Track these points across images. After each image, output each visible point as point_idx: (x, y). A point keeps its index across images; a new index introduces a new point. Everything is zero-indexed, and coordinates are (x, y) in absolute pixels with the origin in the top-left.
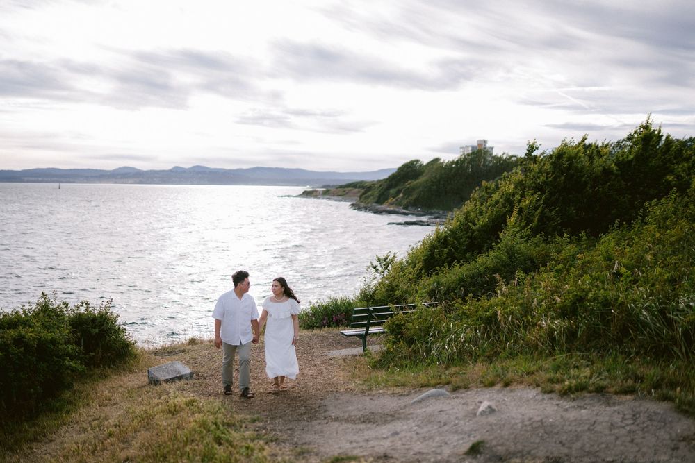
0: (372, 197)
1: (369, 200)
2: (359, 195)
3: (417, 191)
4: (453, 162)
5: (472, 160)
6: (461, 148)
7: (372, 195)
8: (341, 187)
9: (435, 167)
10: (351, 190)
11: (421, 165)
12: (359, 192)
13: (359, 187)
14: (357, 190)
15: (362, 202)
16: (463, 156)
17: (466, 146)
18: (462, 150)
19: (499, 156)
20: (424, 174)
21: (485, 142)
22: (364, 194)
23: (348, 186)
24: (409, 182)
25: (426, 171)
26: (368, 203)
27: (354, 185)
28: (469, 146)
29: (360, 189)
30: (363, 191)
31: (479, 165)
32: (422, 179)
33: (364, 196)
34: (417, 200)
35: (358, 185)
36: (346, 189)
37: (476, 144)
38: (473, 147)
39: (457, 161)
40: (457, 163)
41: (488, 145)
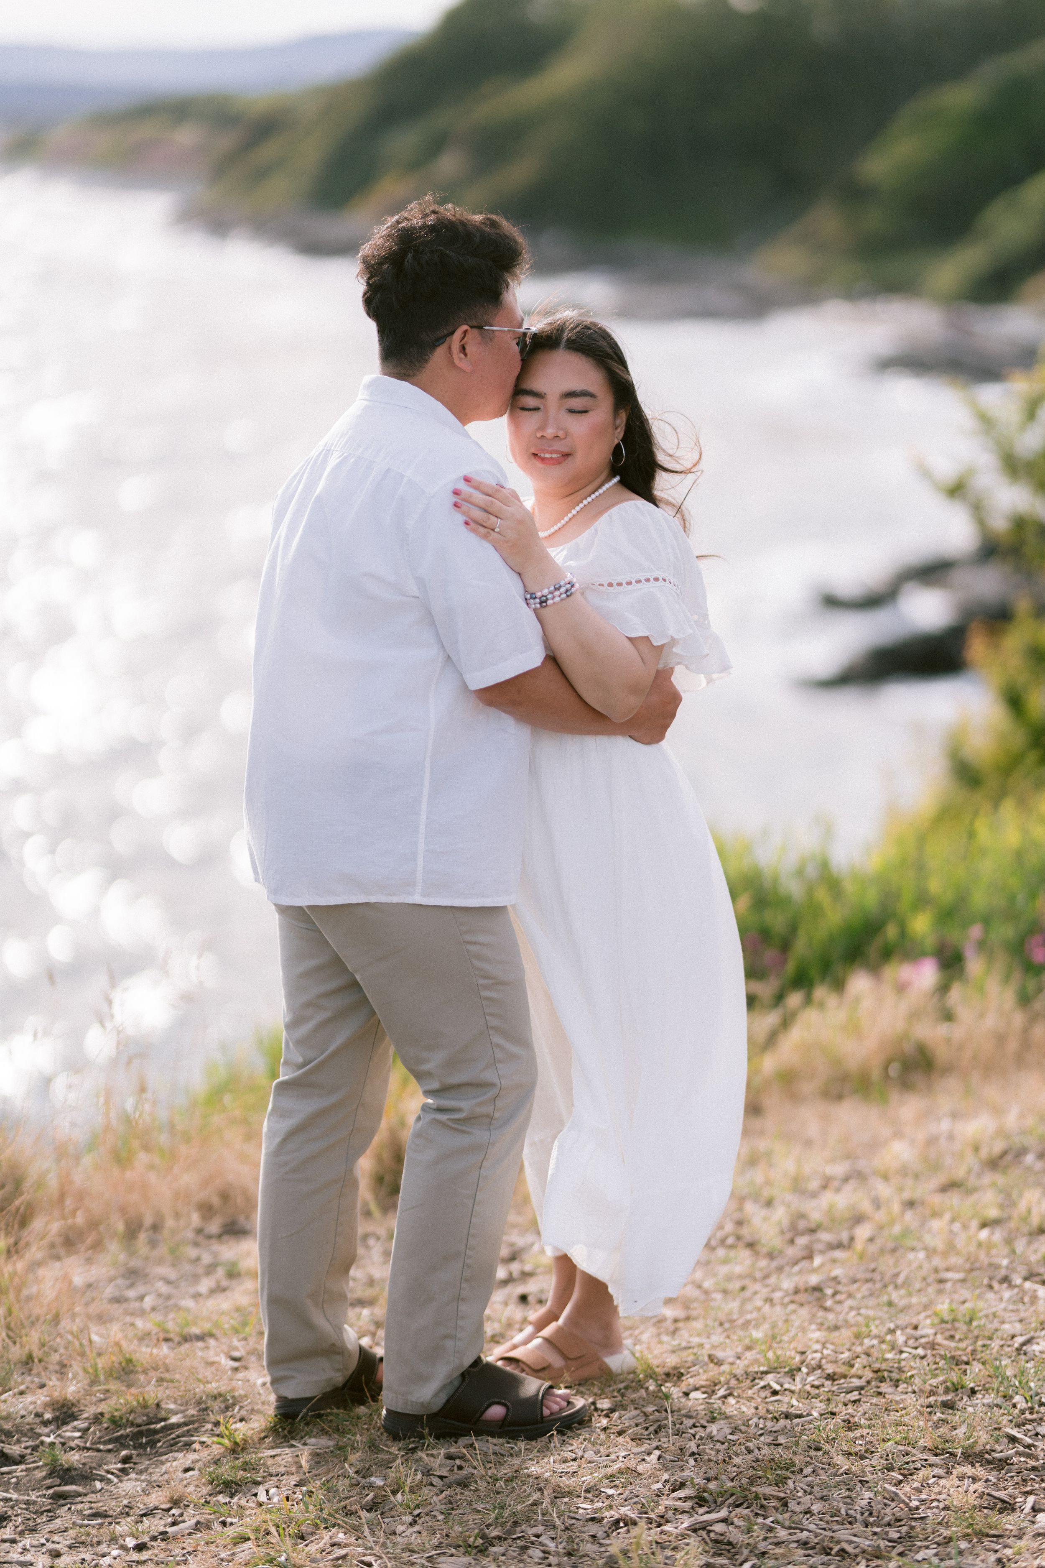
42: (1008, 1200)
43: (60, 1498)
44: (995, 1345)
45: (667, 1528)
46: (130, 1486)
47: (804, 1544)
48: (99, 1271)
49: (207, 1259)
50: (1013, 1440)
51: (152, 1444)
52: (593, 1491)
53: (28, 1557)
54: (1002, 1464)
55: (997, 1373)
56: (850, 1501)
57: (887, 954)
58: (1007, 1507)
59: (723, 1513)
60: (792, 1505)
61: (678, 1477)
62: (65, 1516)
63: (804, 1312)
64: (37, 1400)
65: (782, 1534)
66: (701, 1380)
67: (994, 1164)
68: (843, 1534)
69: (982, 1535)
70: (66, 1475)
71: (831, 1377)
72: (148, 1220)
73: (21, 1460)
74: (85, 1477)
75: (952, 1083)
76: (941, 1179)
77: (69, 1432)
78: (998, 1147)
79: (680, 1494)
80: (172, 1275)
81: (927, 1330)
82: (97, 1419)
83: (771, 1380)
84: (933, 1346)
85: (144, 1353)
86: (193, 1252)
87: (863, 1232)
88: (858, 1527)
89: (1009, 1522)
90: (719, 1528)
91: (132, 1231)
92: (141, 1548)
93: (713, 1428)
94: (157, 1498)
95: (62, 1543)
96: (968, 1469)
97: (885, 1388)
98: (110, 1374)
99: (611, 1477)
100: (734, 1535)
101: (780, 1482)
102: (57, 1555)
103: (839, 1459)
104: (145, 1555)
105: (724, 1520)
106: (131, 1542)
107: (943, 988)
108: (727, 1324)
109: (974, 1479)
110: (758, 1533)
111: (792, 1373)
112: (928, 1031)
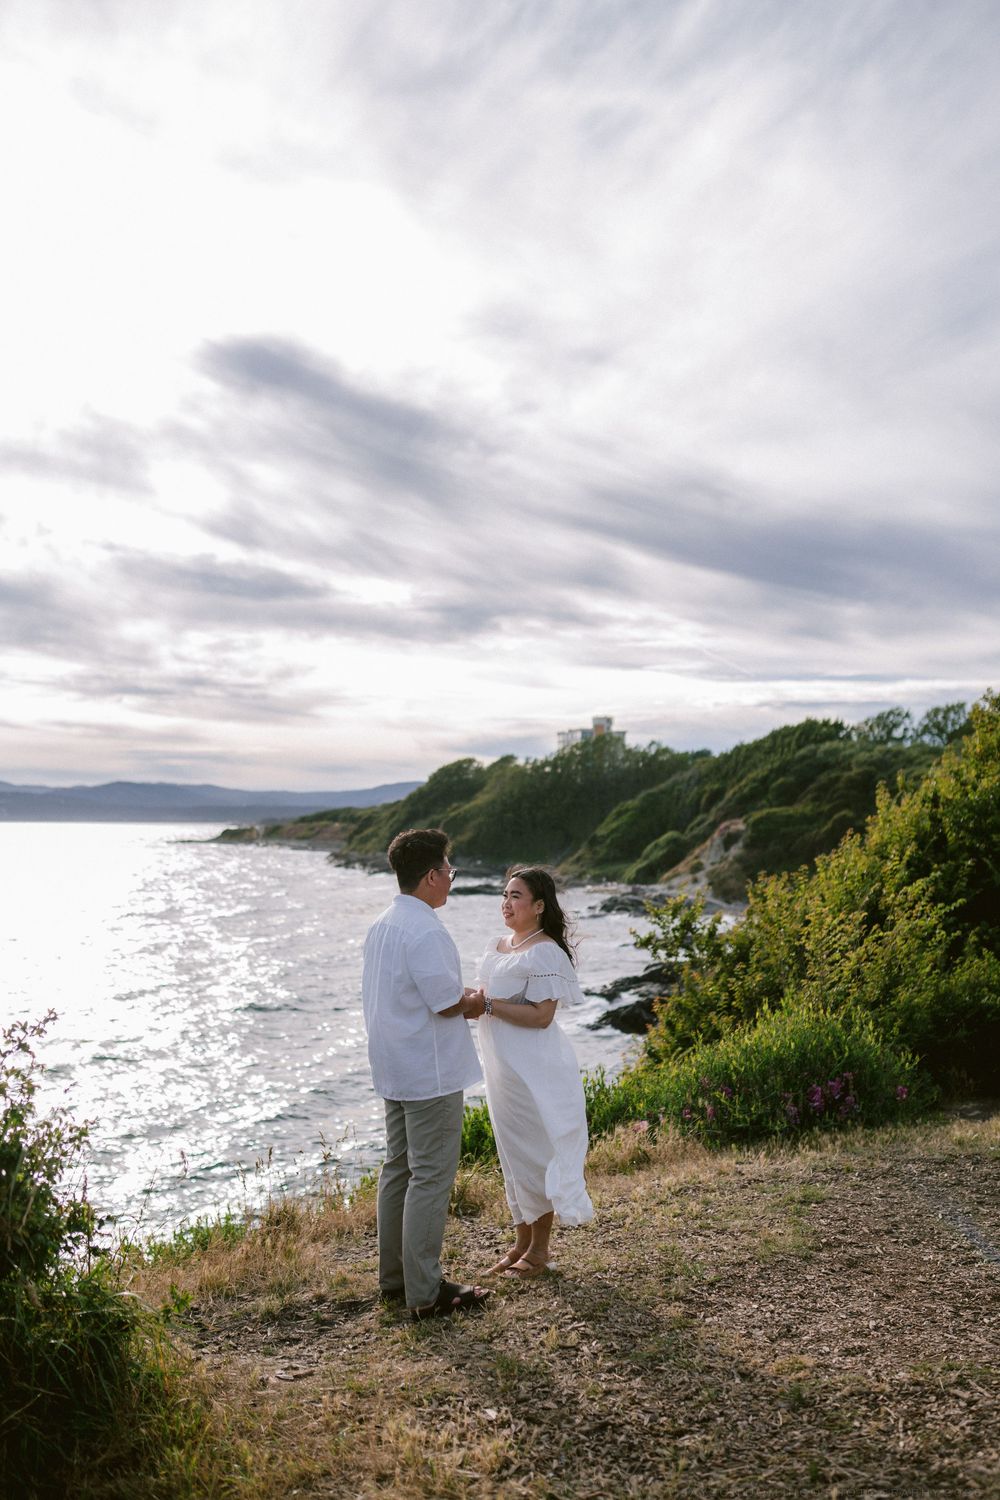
0: (374, 840)
1: (369, 845)
2: (346, 835)
3: (474, 823)
4: (546, 763)
5: (585, 757)
6: (559, 734)
7: (374, 834)
8: (303, 820)
9: (509, 774)
10: (326, 826)
11: (479, 770)
12: (343, 830)
13: (344, 820)
14: (337, 825)
15: (354, 850)
16: (566, 751)
17: (571, 731)
18: (561, 738)
19: (642, 750)
20: (486, 789)
21: (609, 721)
22: (357, 832)
23: (321, 816)
24: (455, 805)
25: (491, 783)
26: (367, 852)
27: (332, 816)
28: (576, 731)
29: (345, 825)
30: (354, 827)
31: (601, 767)
32: (481, 799)
33: (358, 837)
34: (472, 842)
35: (342, 816)
36: (315, 824)
37: (589, 726)
38: (584, 732)
39: (556, 759)
40: (554, 764)
41: (615, 728)
42: (683, 1207)
43: (322, 1331)
44: (684, 1258)
45: (563, 1330)
46: (349, 1325)
47: (616, 1333)
50: (693, 1292)
51: (356, 1310)
52: (532, 1318)
53: (311, 1354)
54: (690, 1301)
55: (686, 1268)
56: (632, 1317)
57: (629, 1118)
58: (694, 1316)
59: (583, 1323)
60: (610, 1319)
61: (564, 1311)
62: (323, 1338)
63: (608, 1251)
64: (308, 1296)
65: (607, 1330)
66: (570, 1276)
67: (676, 1194)
68: (631, 1329)
69: (685, 1327)
70: (323, 1322)
71: (621, 1273)
72: (347, 1230)
73: (305, 1318)
74: (331, 1323)
75: (658, 1166)
76: (657, 1200)
77: (323, 1307)
78: (678, 1188)
79: (567, 1317)
81: (656, 1253)
82: (334, 1301)
83: (597, 1274)
84: (659, 1259)
85: (350, 1276)
87: (628, 1221)
88: (636, 1326)
89: (695, 1322)
90: (582, 1329)
91: (340, 1235)
92: (355, 1348)
93: (577, 1293)
94: (359, 1330)
95: (323, 1348)
96: (677, 1303)
97: (642, 1276)
98: (337, 1284)
99: (539, 1312)
100: (588, 1331)
101: (605, 1310)
102: (321, 1352)
103: (627, 1302)
104: (357, 1351)
105: (584, 1326)
106: (351, 1346)
107: (651, 1130)
108: (578, 1257)
109: (680, 1307)
110: (597, 1329)
111: (606, 1272)
112: (647, 1147)
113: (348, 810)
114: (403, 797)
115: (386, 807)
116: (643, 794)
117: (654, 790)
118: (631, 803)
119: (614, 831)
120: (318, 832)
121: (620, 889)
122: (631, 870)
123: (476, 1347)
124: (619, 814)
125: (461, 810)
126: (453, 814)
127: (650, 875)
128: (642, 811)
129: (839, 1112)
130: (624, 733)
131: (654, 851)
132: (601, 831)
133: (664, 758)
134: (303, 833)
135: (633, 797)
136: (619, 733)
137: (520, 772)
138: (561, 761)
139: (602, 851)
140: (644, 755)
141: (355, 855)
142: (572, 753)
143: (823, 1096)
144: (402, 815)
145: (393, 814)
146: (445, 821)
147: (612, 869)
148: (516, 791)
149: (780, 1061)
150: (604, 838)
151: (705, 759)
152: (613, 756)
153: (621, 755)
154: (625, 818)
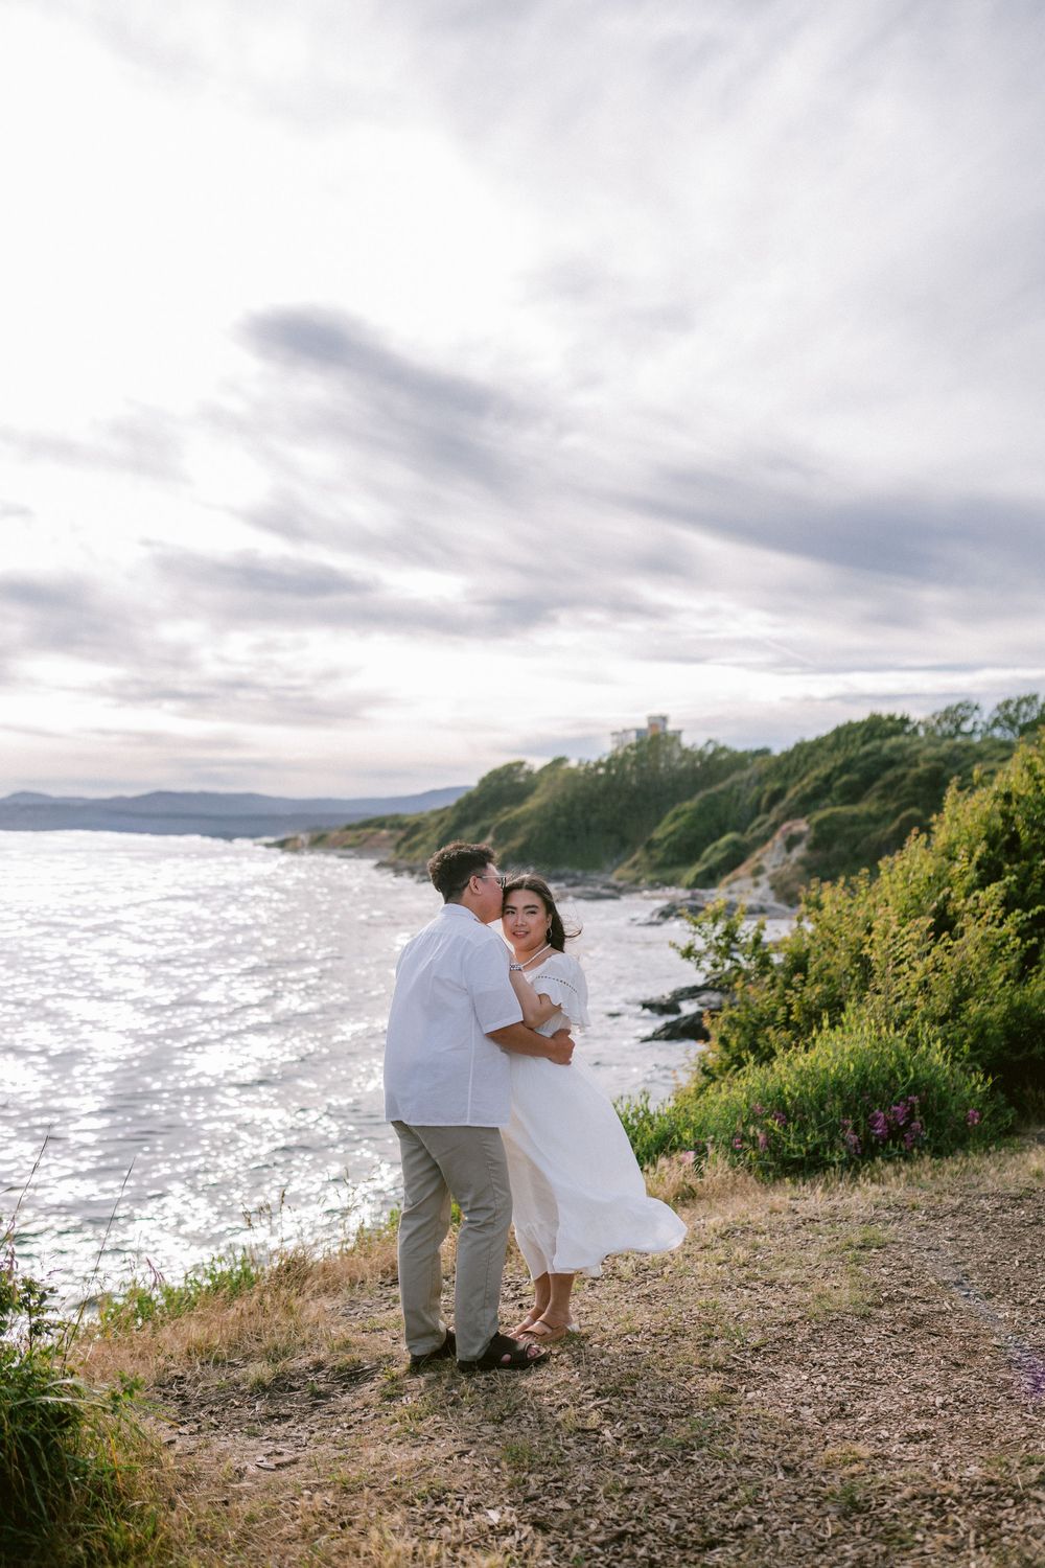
0: (423, 847)
1: (418, 853)
2: (393, 843)
3: (526, 828)
4: (599, 765)
5: (640, 758)
6: (613, 734)
7: (423, 841)
8: (349, 828)
9: (561, 775)
10: (373, 834)
11: (529, 773)
12: (391, 837)
13: (392, 827)
14: (384, 832)
15: (401, 858)
16: (620, 752)
17: (625, 731)
18: (615, 738)
19: (698, 748)
20: (538, 792)
21: (664, 719)
22: (404, 839)
23: (366, 824)
24: (506, 809)
25: (543, 786)
26: (415, 859)
27: (380, 823)
28: (629, 731)
29: (392, 832)
30: (401, 834)
31: (657, 768)
32: (532, 803)
33: (405, 845)
34: (525, 848)
35: (388, 823)
36: (361, 832)
37: (644, 725)
38: (639, 732)
39: (610, 760)
40: (608, 766)
41: (671, 727)
42: (729, 1253)
43: (315, 1405)
44: (726, 1316)
45: (584, 1408)
46: (346, 1399)
47: (644, 1412)
48: (339, 1302)
49: (385, 1295)
50: (735, 1359)
51: (357, 1379)
52: (550, 1392)
53: (300, 1434)
54: (730, 1371)
55: (727, 1329)
56: (664, 1391)
57: (674, 1149)
58: (734, 1391)
59: (608, 1400)
60: (638, 1395)
61: (587, 1384)
62: (317, 1415)
63: (642, 1306)
64: (306, 1361)
65: (634, 1408)
66: (598, 1339)
67: (722, 1237)
68: (661, 1407)
69: (723, 1404)
70: (318, 1395)
71: (655, 1335)
72: (360, 1279)
73: (299, 1389)
74: (326, 1395)
75: (704, 1202)
76: (701, 1244)
77: (320, 1375)
78: (724, 1230)
79: (589, 1391)
80: (370, 1303)
81: (696, 1312)
82: (333, 1369)
83: (628, 1337)
84: (698, 1318)
85: (353, 1338)
86: (379, 1292)
87: (667, 1270)
88: (668, 1404)
89: (734, 1398)
90: (606, 1407)
91: (352, 1285)
92: (350, 1427)
93: (603, 1361)
94: (358, 1404)
95: (315, 1426)
96: (715, 1374)
97: (678, 1339)
98: (339, 1348)
99: (558, 1385)
100: (613, 1409)
101: (633, 1384)
102: (313, 1432)
103: (659, 1372)
104: (352, 1431)
105: (608, 1403)
106: (345, 1425)
107: (698, 1163)
108: (609, 1314)
109: (719, 1378)
110: (623, 1408)
111: (637, 1334)
112: (693, 1181)
113: (396, 816)
114: (452, 802)
115: (435, 813)
116: (701, 795)
117: (712, 790)
118: (690, 805)
119: (672, 833)
120: (365, 841)
121: (679, 893)
122: (690, 874)
123: (485, 1429)
124: (677, 816)
125: (512, 815)
126: (503, 819)
127: (709, 879)
128: (700, 813)
129: (904, 1139)
130: (680, 732)
131: (713, 853)
132: (658, 834)
133: (724, 756)
134: (350, 841)
135: (690, 797)
136: (674, 732)
137: (573, 775)
138: (615, 762)
139: (659, 855)
140: (701, 754)
141: (403, 863)
142: (626, 754)
143: (887, 1122)
144: (451, 821)
145: (442, 821)
146: (496, 825)
147: (669, 874)
148: (569, 795)
149: (839, 1086)
150: (661, 841)
151: (766, 757)
152: (669, 756)
153: (677, 755)
154: (682, 820)
